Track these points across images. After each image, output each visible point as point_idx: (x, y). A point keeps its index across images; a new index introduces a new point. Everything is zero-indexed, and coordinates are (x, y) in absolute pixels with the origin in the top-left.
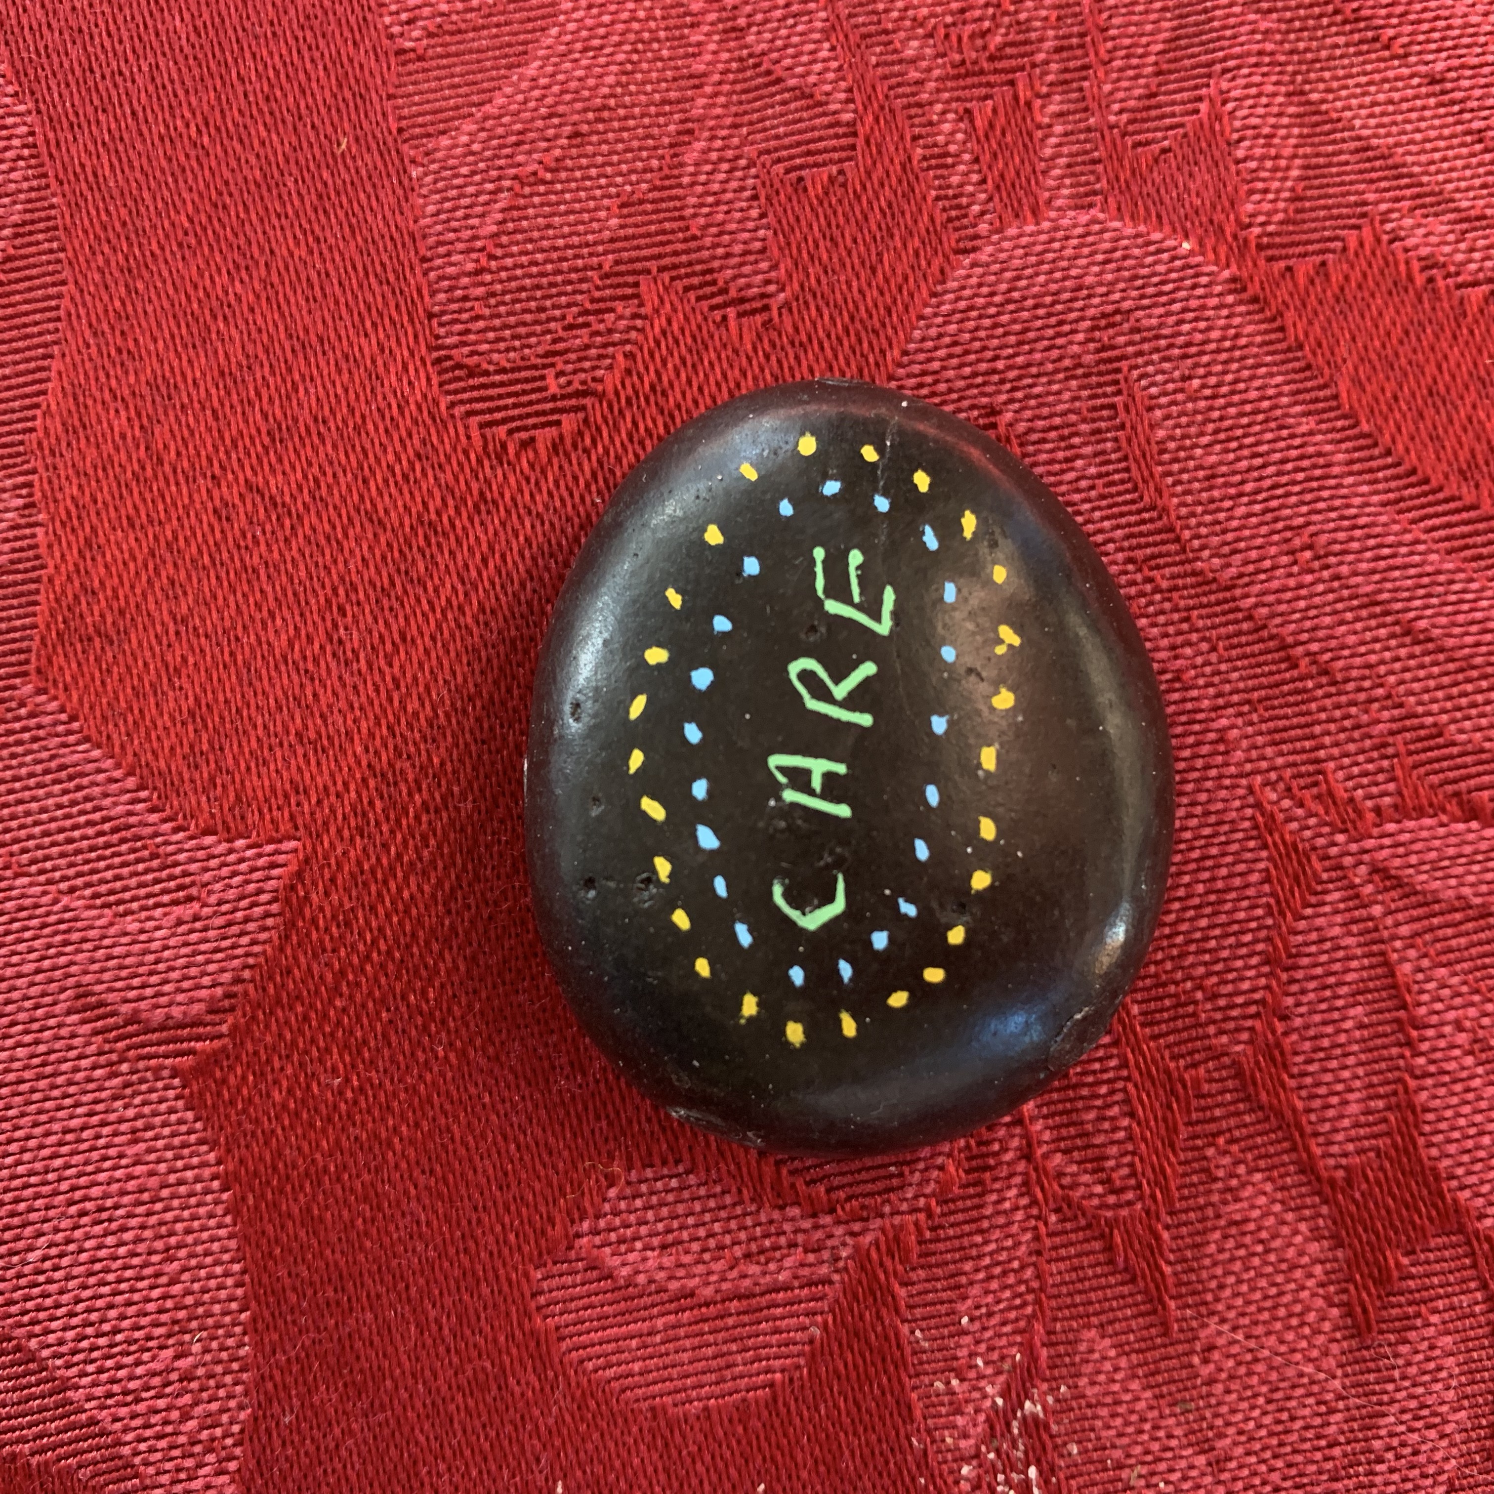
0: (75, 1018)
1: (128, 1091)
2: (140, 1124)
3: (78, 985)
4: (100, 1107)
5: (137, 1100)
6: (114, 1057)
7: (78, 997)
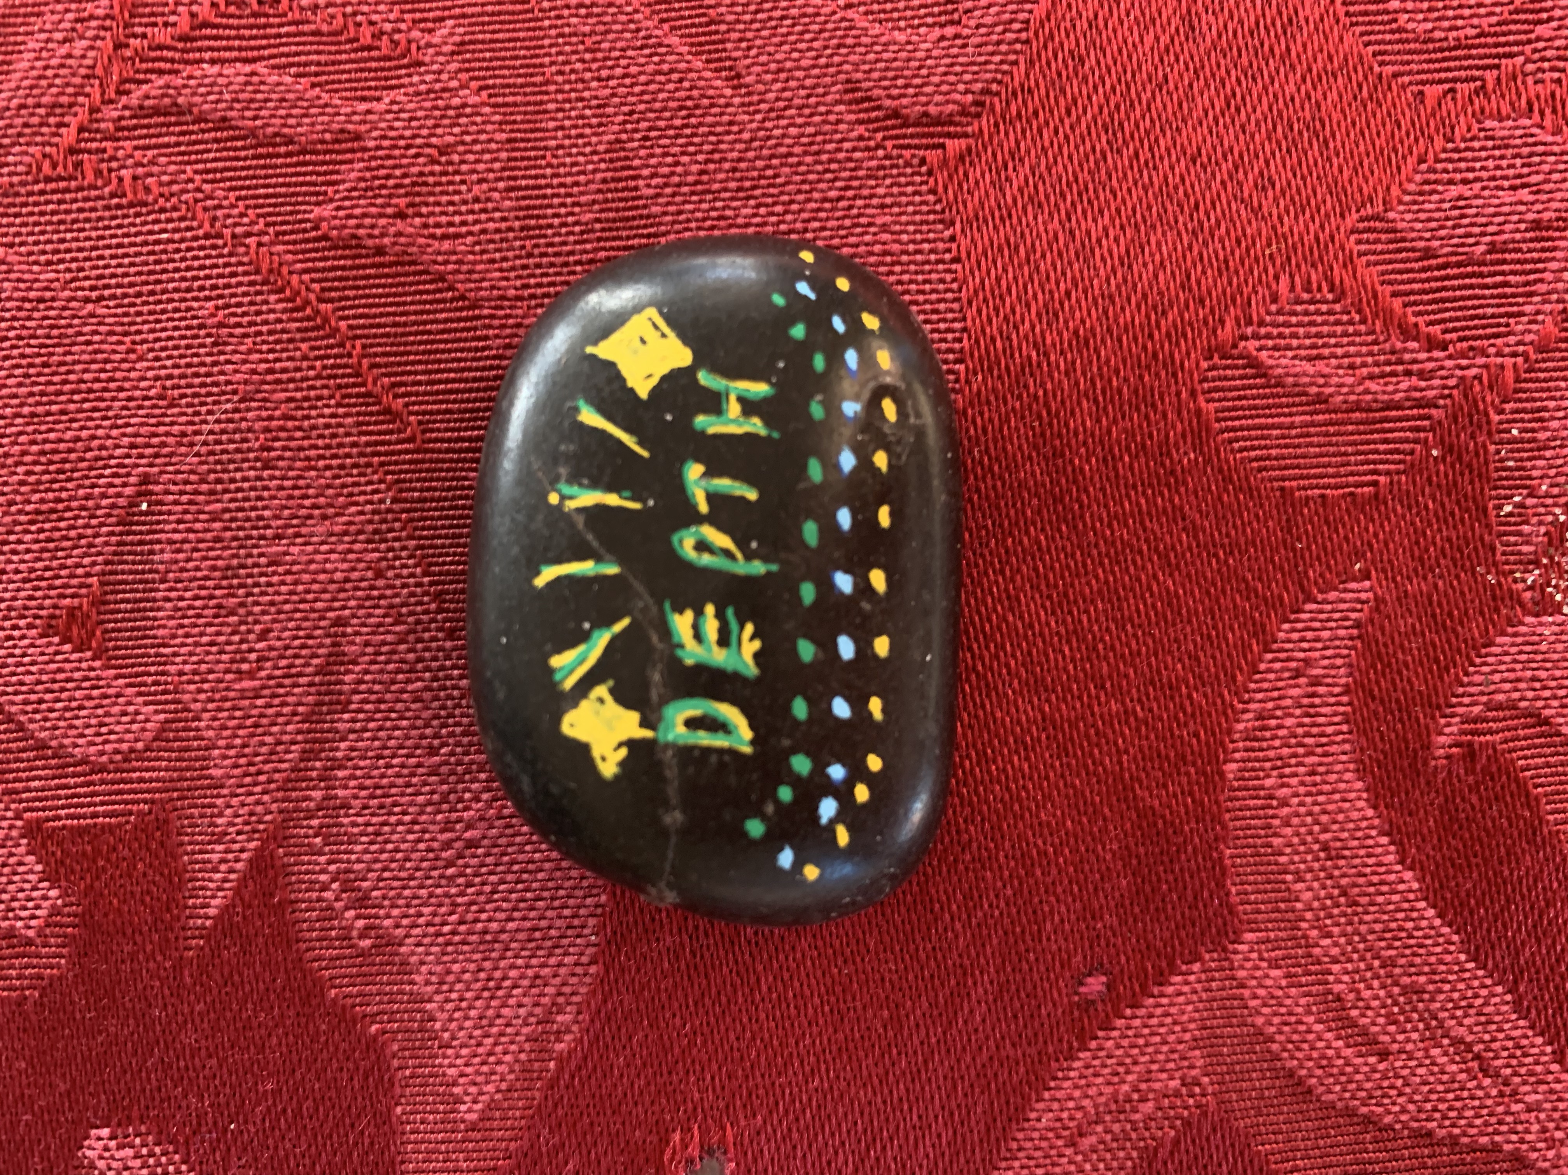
0: (842, 108)
1: (881, 173)
2: (888, 201)
3: (848, 81)
4: (855, 183)
5: (888, 181)
6: (872, 143)
7: (846, 91)
